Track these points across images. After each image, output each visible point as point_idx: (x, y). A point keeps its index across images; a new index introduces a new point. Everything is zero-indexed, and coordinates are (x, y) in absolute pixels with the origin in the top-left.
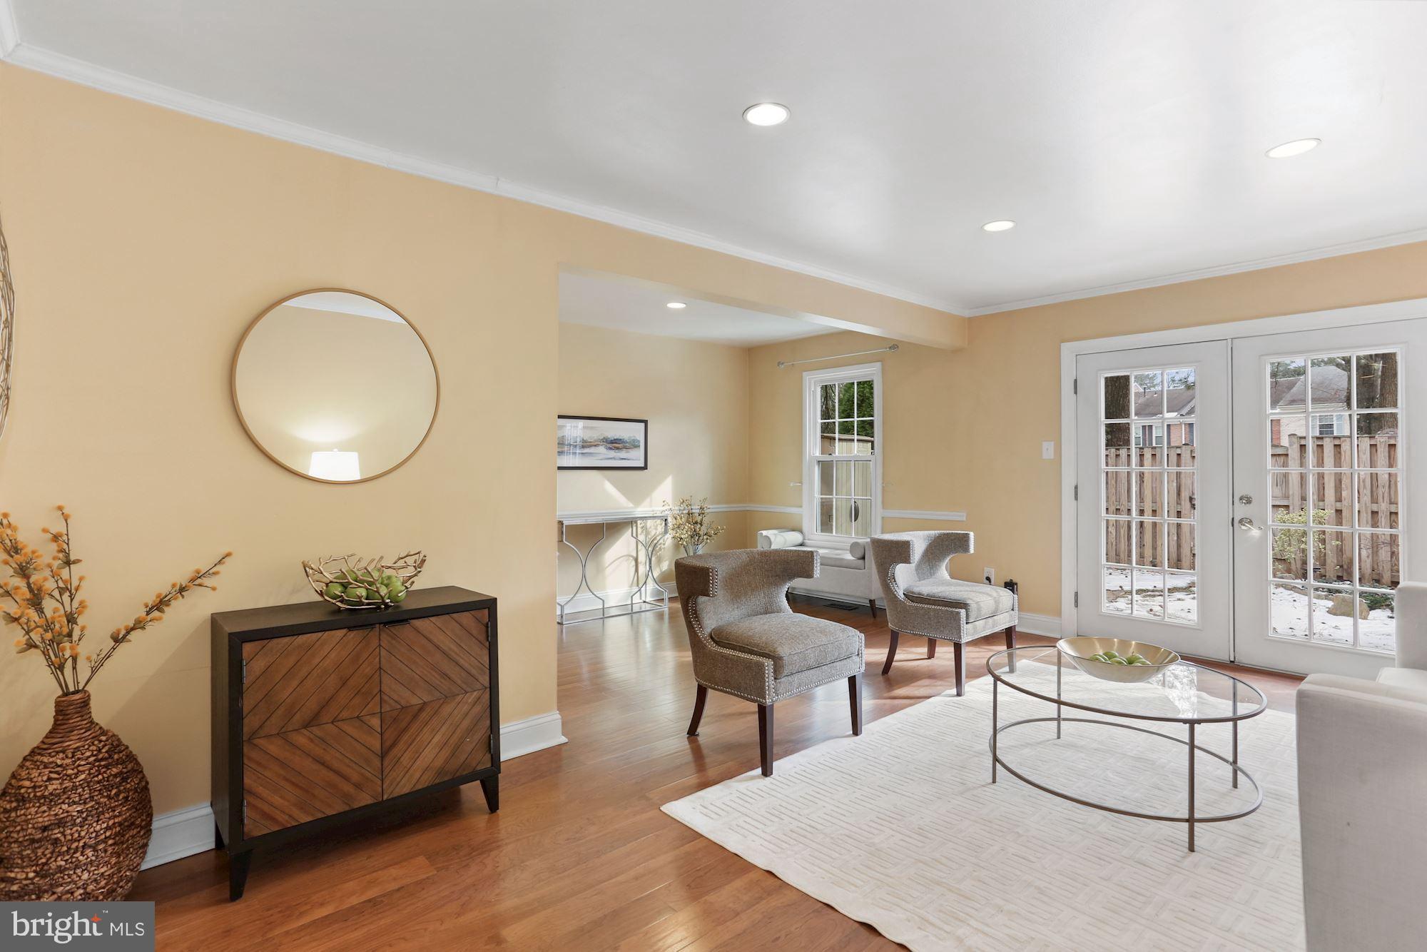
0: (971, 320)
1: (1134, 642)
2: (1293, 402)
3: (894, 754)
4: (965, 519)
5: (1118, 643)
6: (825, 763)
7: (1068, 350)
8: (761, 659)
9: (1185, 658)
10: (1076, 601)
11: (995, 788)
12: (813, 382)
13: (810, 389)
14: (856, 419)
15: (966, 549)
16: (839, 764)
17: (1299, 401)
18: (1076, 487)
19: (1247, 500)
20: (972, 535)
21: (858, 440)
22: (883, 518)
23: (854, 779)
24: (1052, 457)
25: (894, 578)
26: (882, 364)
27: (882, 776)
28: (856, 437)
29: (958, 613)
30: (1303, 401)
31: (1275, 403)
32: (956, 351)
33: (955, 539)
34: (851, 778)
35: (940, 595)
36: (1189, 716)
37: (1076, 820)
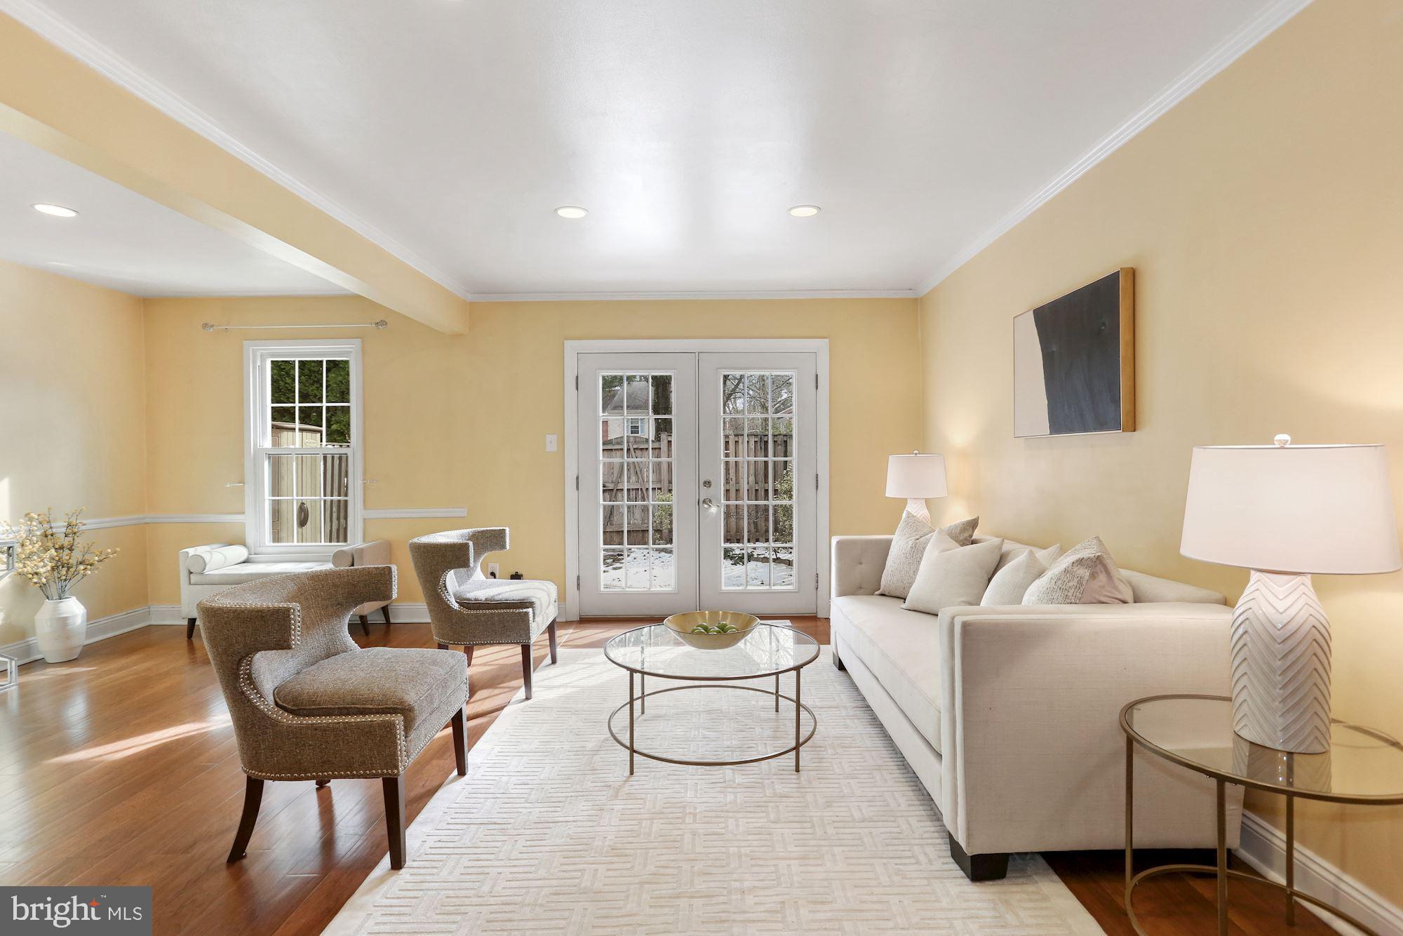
0: (472, 304)
1: (721, 612)
2: (615, 408)
3: (519, 782)
4: (466, 514)
5: (709, 613)
6: (453, 821)
7: (571, 347)
8: (387, 717)
9: (762, 618)
10: (578, 585)
11: (637, 778)
12: (259, 354)
13: (254, 362)
14: (325, 404)
15: (503, 547)
16: (471, 816)
17: (619, 407)
18: (577, 478)
19: (708, 484)
20: (507, 530)
21: (301, 430)
22: (364, 519)
23: (503, 826)
24: (556, 450)
25: (445, 586)
26: (363, 342)
27: (529, 810)
28: (297, 425)
29: (527, 613)
30: (622, 407)
31: (604, 409)
32: (456, 336)
33: (490, 536)
34: (497, 826)
35: (500, 597)
36: (791, 665)
37: (718, 781)
